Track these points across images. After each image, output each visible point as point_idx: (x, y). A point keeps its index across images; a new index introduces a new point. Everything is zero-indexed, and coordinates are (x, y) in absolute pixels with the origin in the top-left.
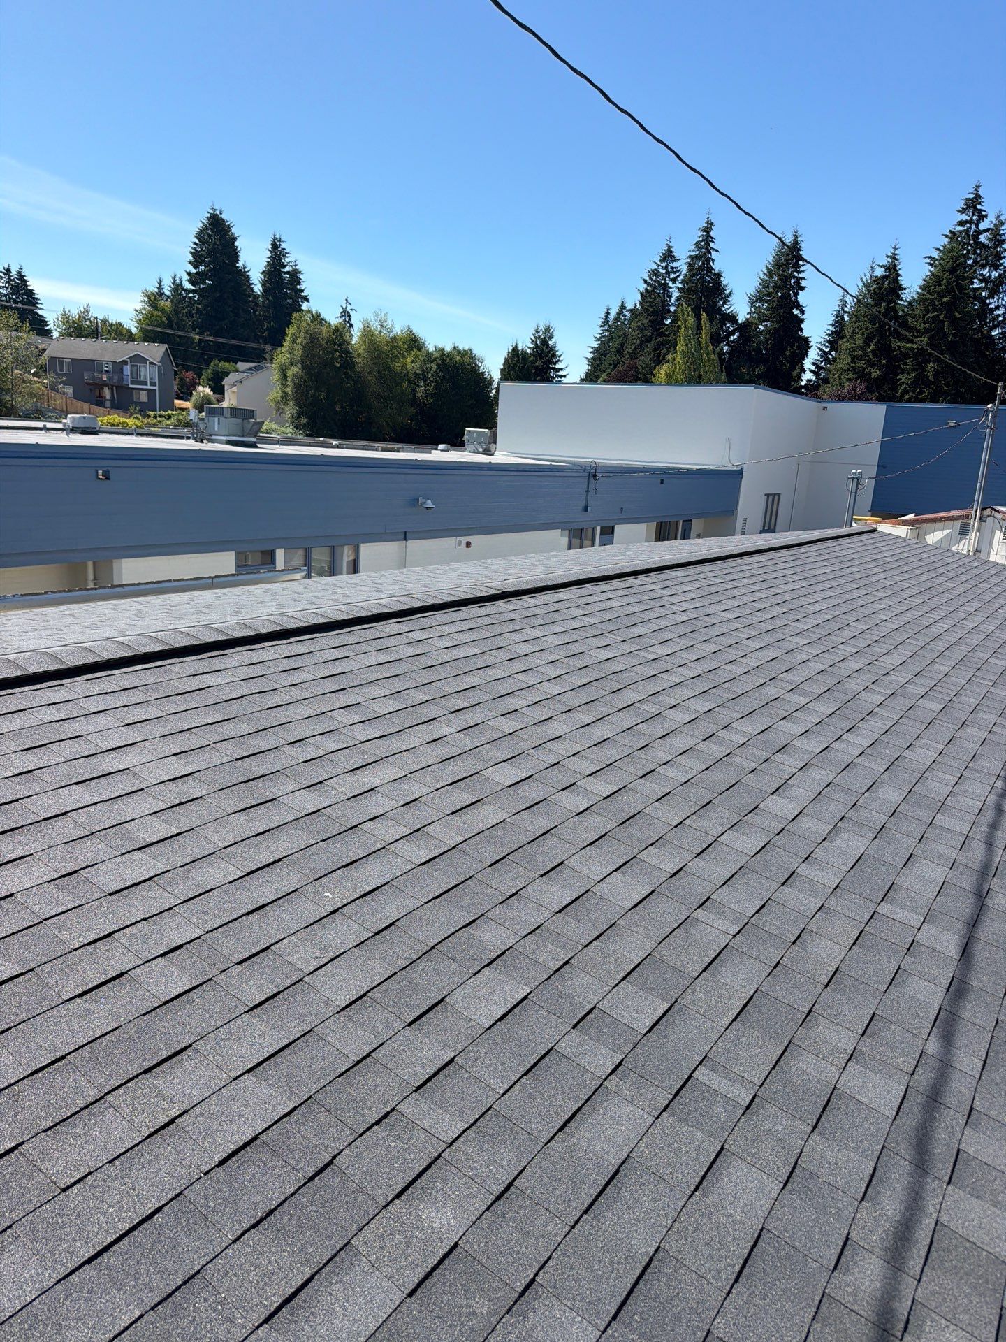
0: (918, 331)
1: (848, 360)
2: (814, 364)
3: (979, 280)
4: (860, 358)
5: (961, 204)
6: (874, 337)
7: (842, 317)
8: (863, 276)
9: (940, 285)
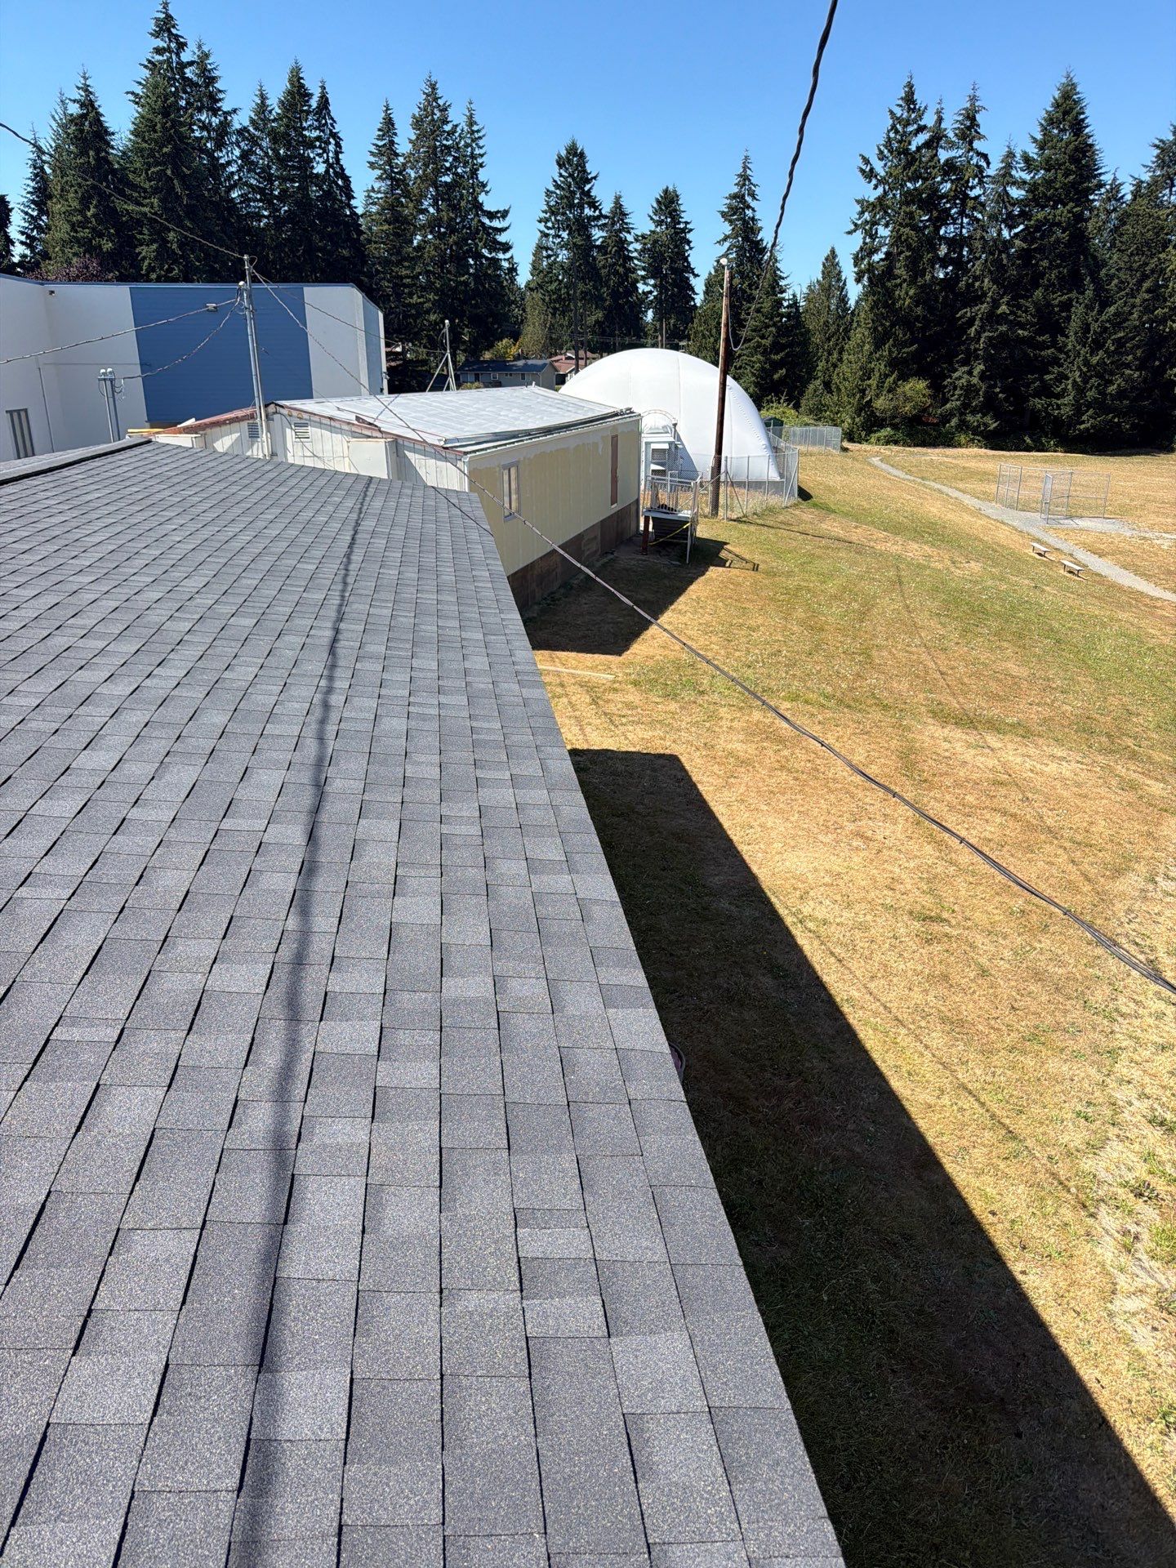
0: (145, 191)
1: (67, 227)
2: (22, 233)
3: (199, 127)
4: (83, 224)
5: (152, 27)
6: (91, 197)
7: (42, 169)
8: (54, 113)
9: (155, 132)
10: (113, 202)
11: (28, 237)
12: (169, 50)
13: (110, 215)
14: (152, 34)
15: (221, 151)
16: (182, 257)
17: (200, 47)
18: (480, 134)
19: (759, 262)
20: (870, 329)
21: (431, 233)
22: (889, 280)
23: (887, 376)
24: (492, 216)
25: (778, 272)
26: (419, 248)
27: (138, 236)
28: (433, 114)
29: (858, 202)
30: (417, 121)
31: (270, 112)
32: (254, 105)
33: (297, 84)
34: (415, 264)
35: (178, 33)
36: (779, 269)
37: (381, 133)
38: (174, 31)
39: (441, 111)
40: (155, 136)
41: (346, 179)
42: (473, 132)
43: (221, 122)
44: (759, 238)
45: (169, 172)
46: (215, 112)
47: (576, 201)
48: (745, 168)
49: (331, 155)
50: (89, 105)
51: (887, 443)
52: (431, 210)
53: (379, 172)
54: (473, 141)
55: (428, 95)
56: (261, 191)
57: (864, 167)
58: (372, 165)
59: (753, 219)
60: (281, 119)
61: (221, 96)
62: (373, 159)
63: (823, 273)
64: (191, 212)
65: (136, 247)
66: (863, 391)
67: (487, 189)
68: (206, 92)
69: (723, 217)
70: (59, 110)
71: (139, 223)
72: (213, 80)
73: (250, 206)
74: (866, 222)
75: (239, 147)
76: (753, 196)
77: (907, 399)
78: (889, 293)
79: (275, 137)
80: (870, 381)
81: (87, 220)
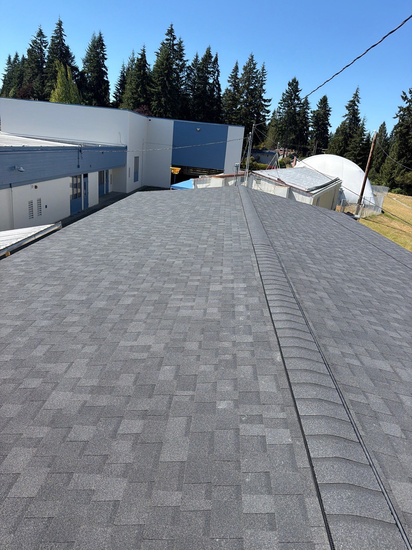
0: (157, 84)
1: (131, 94)
2: (114, 94)
3: (175, 65)
4: (135, 93)
5: (166, 32)
6: (140, 85)
7: (124, 74)
9: (163, 66)
10: (146, 87)
11: (116, 95)
12: (170, 40)
13: (144, 91)
14: (166, 34)
15: (181, 73)
16: (165, 106)
17: (180, 39)
18: (266, 74)
19: (357, 125)
20: (397, 152)
21: (244, 105)
22: (407, 136)
23: (401, 170)
24: (265, 101)
25: (364, 129)
26: (239, 109)
27: (152, 98)
28: (251, 66)
29: (399, 107)
30: (245, 68)
31: (199, 61)
32: (194, 59)
33: (208, 53)
34: (238, 115)
35: (174, 35)
36: (364, 128)
37: (233, 71)
38: (173, 34)
39: (253, 65)
40: (163, 67)
41: (219, 85)
42: (263, 73)
43: (182, 64)
44: (358, 116)
45: (165, 79)
46: (181, 60)
47: (293, 98)
48: (357, 92)
49: (216, 77)
50: (143, 56)
51: (398, 193)
52: (245, 97)
53: (231, 84)
54: (263, 75)
55: (250, 59)
56: (191, 87)
57: (403, 96)
58: (229, 81)
59: (357, 110)
60: (201, 64)
61: (184, 55)
62: (229, 79)
63: (379, 130)
64: (170, 92)
65: (150, 102)
66: (391, 174)
67: (265, 92)
68: (179, 53)
69: (346, 108)
70: (132, 56)
71: (153, 94)
72: (182, 50)
73: (187, 91)
74: (401, 115)
75: (187, 72)
76: (358, 102)
77: (409, 178)
78: (407, 140)
79: (199, 70)
80: (395, 171)
81: (137, 91)
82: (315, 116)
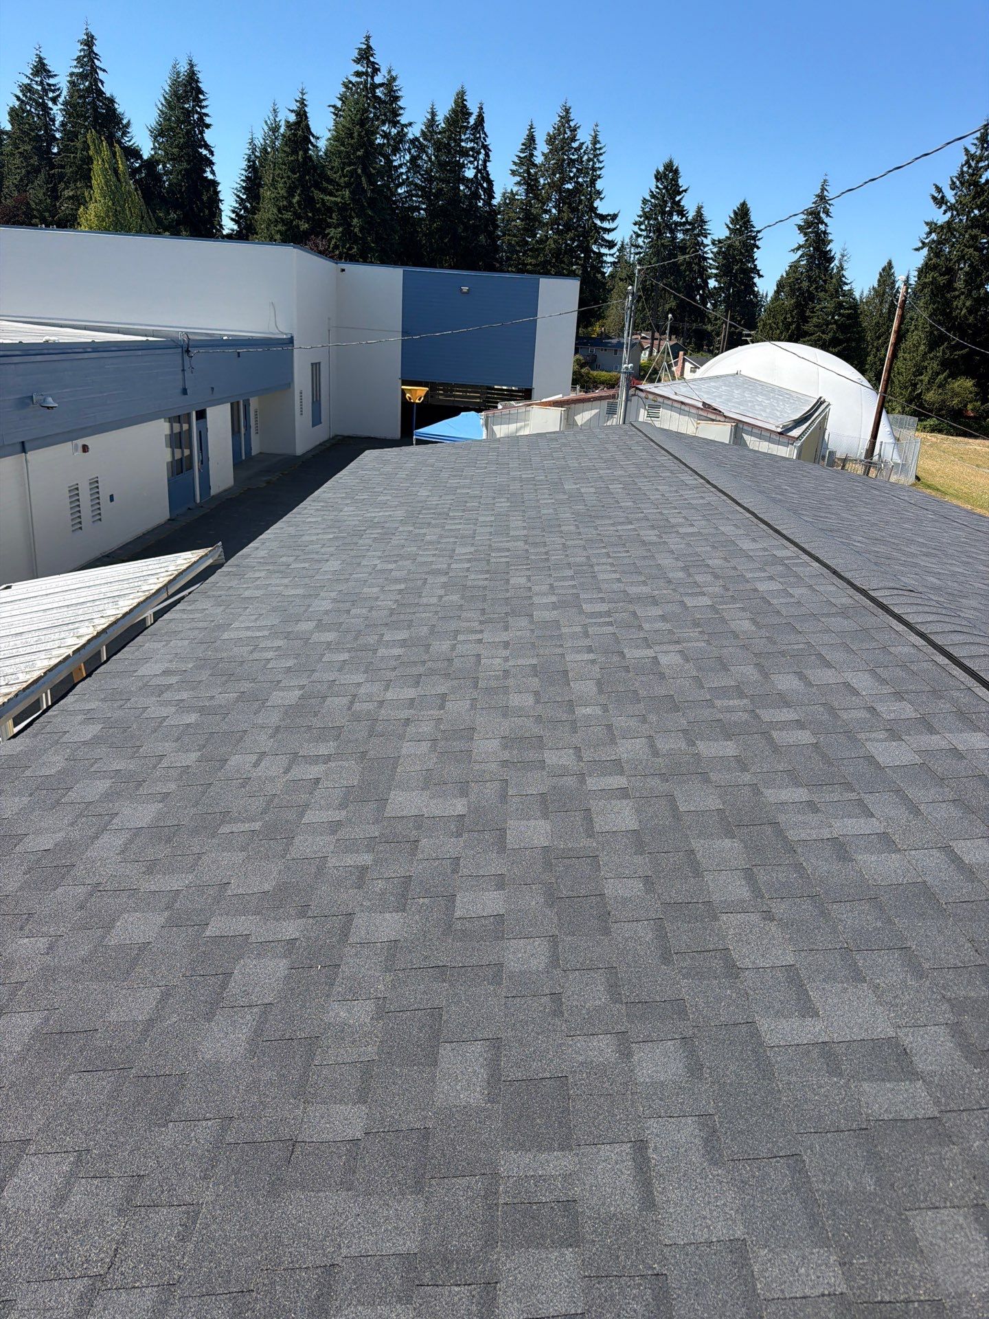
0: (338, 185)
1: (275, 211)
2: (233, 212)
3: (381, 135)
4: (288, 208)
5: (355, 54)
6: (296, 187)
8: (267, 119)
9: (352, 138)
10: (312, 192)
12: (366, 74)
13: (309, 202)
14: (354, 61)
15: (396, 156)
16: (361, 238)
17: (389, 72)
18: (601, 151)
19: (826, 269)
20: (927, 332)
21: (552, 229)
22: (948, 292)
23: (938, 374)
24: (603, 218)
25: (843, 279)
26: (541, 241)
27: (329, 220)
28: (565, 133)
29: (927, 224)
30: (551, 138)
31: (437, 126)
32: (425, 120)
33: (461, 105)
34: (538, 255)
35: (375, 61)
36: (844, 276)
37: (524, 147)
38: (372, 59)
39: (571, 131)
40: (352, 141)
41: (490, 183)
42: (596, 149)
43: (398, 132)
44: (828, 249)
45: (359, 171)
46: (395, 123)
47: (668, 209)
48: (823, 189)
49: (480, 162)
50: (302, 115)
51: (932, 431)
52: (554, 211)
53: (518, 179)
54: (595, 156)
55: (562, 117)
56: (422, 189)
57: (936, 195)
58: (514, 173)
59: (825, 233)
60: (445, 132)
61: (401, 112)
62: (514, 168)
63: (879, 281)
64: (372, 202)
65: (325, 230)
66: (915, 385)
67: (602, 196)
68: (389, 106)
69: (799, 229)
70: (272, 117)
71: (329, 210)
72: (397, 98)
73: (411, 200)
74: (933, 241)
75: (410, 153)
76: (827, 213)
77: (957, 395)
78: (948, 303)
79: (439, 147)
80: (922, 377)
81: (290, 203)
82: (724, 252)
